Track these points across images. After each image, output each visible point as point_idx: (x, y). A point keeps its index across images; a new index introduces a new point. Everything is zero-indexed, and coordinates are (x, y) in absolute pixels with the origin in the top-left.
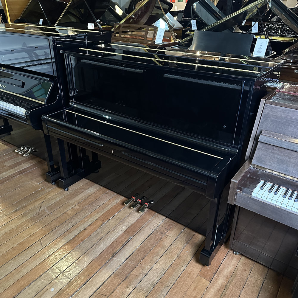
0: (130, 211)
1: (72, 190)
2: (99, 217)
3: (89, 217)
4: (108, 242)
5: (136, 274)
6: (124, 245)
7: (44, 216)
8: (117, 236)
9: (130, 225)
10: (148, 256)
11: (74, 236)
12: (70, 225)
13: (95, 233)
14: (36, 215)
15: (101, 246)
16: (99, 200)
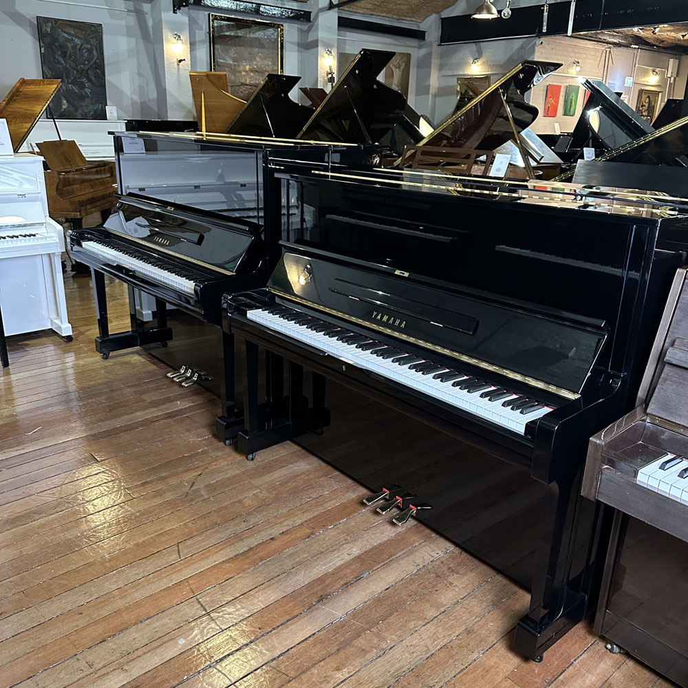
0: (374, 519)
1: (262, 461)
2: (306, 521)
3: (285, 516)
4: (315, 571)
5: (364, 648)
6: (347, 585)
7: (196, 501)
8: (337, 565)
9: (369, 547)
10: (397, 615)
11: (246, 549)
12: (243, 525)
13: (291, 550)
14: (181, 496)
15: (298, 577)
16: (313, 488)
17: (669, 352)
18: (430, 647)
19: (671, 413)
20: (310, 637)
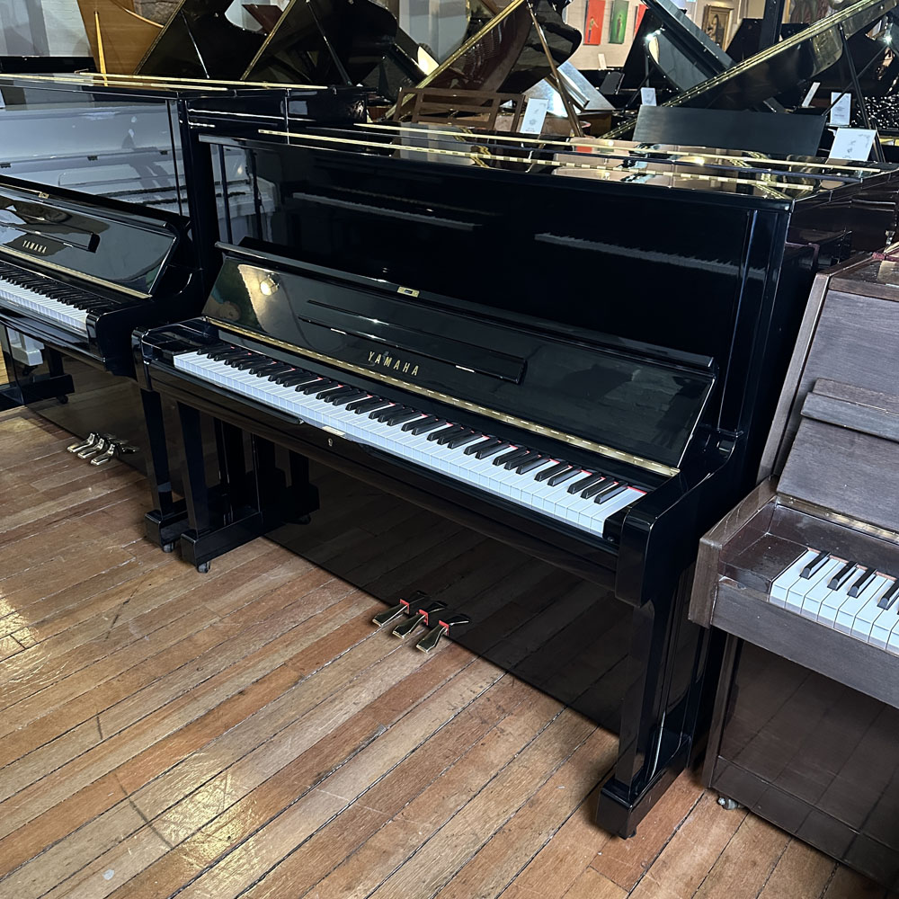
0: (390, 645)
1: (220, 573)
2: (291, 659)
3: (260, 655)
4: (308, 736)
5: (385, 848)
6: (356, 752)
7: (122, 644)
8: (340, 722)
9: (384, 689)
10: (430, 790)
11: (202, 713)
12: (196, 676)
13: (271, 707)
14: (98, 638)
15: (284, 748)
16: (299, 607)
17: (808, 401)
18: (480, 835)
19: (812, 491)
20: (305, 841)
